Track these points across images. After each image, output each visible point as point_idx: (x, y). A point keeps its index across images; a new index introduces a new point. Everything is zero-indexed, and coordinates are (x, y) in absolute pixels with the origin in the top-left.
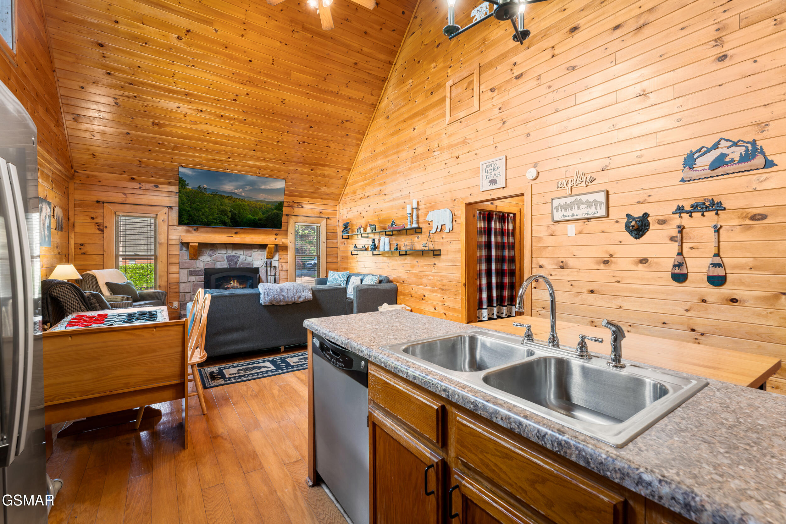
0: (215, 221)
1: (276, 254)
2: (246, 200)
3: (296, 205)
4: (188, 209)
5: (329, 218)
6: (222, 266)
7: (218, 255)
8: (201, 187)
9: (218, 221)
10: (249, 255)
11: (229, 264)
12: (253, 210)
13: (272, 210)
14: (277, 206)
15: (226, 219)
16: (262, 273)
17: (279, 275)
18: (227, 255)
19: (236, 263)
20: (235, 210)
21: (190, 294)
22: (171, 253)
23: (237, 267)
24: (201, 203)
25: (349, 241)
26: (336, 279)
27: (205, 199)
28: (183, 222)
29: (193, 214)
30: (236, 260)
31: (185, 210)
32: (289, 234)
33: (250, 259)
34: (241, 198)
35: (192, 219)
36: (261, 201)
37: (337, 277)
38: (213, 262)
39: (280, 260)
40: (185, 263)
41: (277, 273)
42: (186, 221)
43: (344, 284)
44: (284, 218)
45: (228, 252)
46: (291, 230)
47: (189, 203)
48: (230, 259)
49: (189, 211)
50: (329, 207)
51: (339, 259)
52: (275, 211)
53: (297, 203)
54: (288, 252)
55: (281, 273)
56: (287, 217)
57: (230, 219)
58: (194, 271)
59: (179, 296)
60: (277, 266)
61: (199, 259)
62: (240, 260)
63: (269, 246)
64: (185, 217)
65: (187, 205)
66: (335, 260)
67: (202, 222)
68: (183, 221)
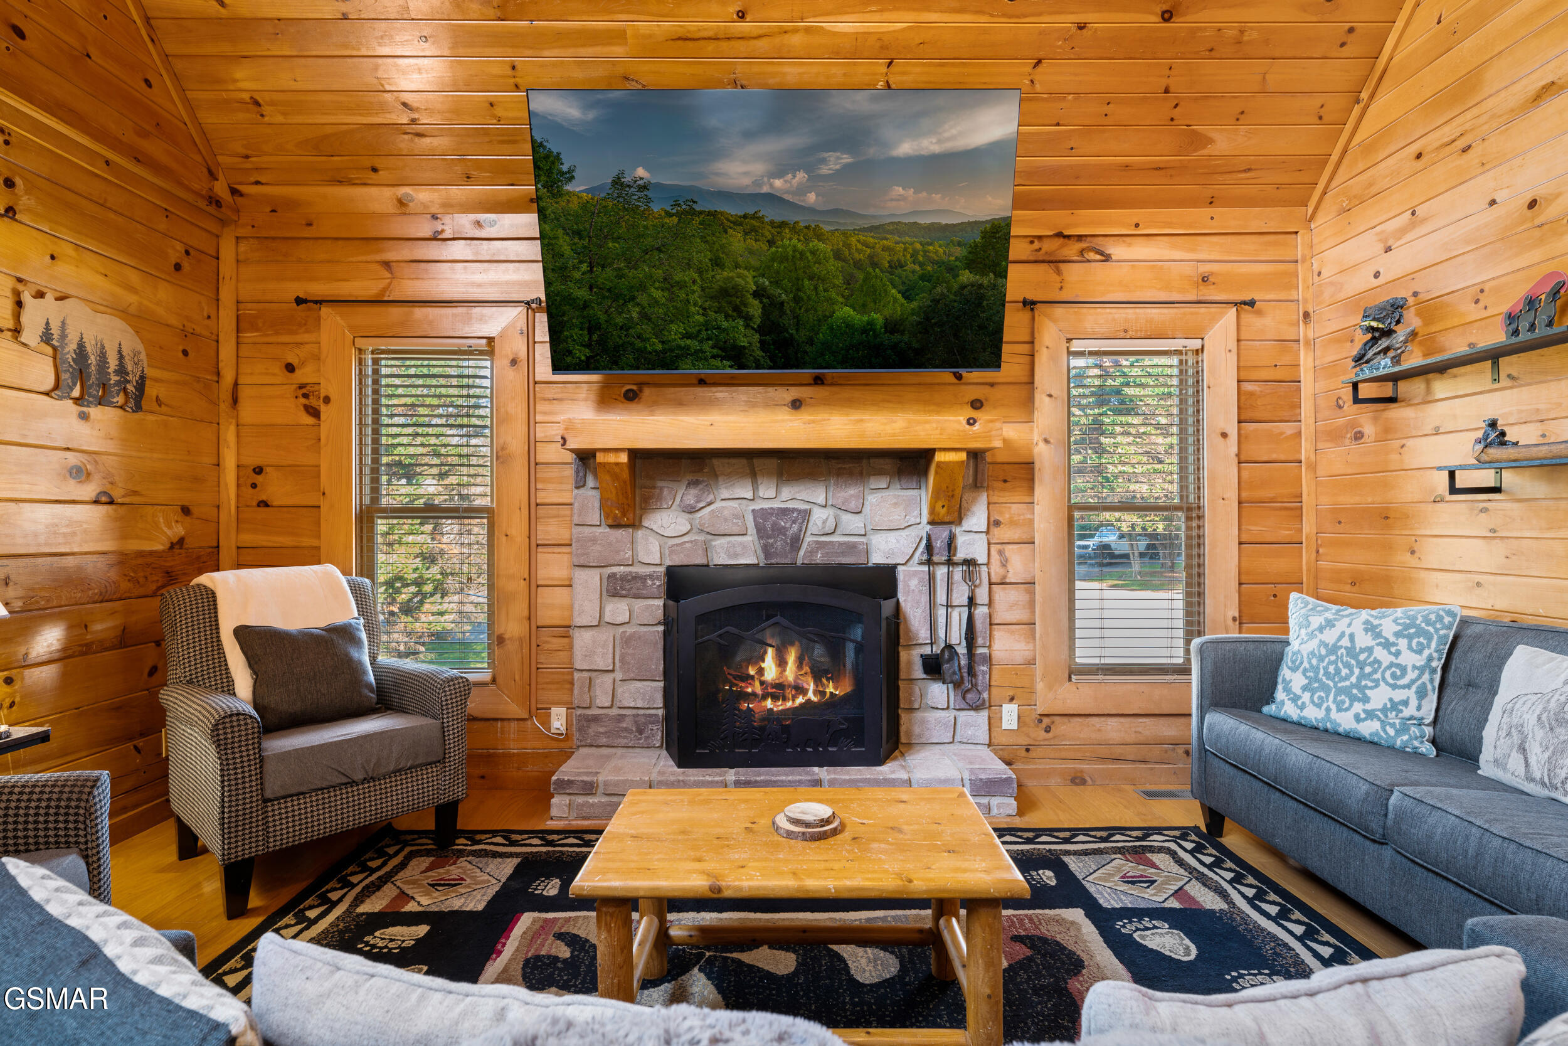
0: (694, 344)
1: (974, 501)
2: (826, 228)
3: (1071, 250)
4: (582, 293)
5: (1252, 303)
6: (736, 555)
7: (718, 504)
8: (627, 179)
9: (706, 347)
10: (853, 505)
11: (766, 549)
12: (861, 276)
13: (952, 270)
14: (974, 249)
15: (746, 338)
16: (908, 592)
17: (990, 604)
18: (757, 506)
19: (796, 542)
20: (777, 283)
21: (611, 676)
22: (542, 497)
23: (799, 562)
24: (632, 264)
25: (1395, 413)
26: (1351, 652)
27: (648, 241)
28: (569, 359)
29: (603, 317)
30: (795, 527)
31: (570, 300)
32: (1040, 399)
33: (851, 523)
34: (802, 220)
35: (602, 342)
36: (898, 228)
37: (1364, 640)
38: (701, 537)
39: (996, 531)
40: (594, 540)
41: (982, 596)
42: (581, 353)
43: (1422, 694)
44: (1014, 323)
45: (762, 492)
46: (1047, 378)
47: (584, 267)
48: (769, 525)
49: (585, 306)
50: (1250, 244)
51: (1308, 527)
52: (966, 277)
53: (1080, 238)
54: (1031, 489)
55: (999, 593)
56: (1025, 316)
57: (760, 330)
58: (624, 578)
59: (572, 683)
60: (982, 559)
61: (646, 523)
62: (812, 529)
63: (939, 457)
64: (575, 334)
65: (577, 275)
66: (1285, 534)
67: (642, 351)
68: (570, 352)
